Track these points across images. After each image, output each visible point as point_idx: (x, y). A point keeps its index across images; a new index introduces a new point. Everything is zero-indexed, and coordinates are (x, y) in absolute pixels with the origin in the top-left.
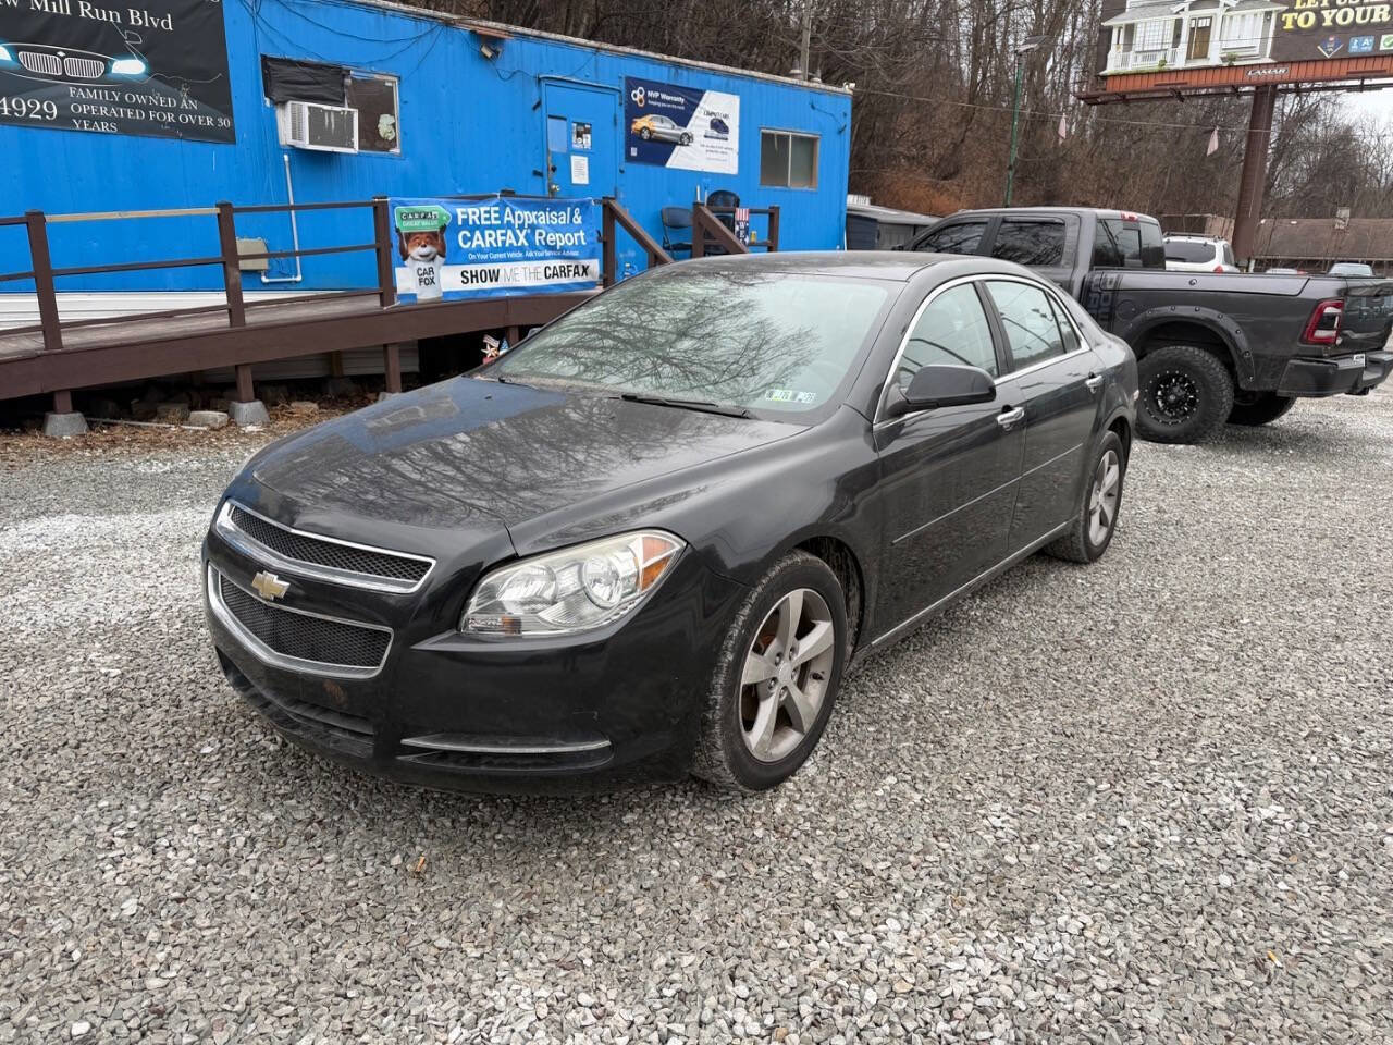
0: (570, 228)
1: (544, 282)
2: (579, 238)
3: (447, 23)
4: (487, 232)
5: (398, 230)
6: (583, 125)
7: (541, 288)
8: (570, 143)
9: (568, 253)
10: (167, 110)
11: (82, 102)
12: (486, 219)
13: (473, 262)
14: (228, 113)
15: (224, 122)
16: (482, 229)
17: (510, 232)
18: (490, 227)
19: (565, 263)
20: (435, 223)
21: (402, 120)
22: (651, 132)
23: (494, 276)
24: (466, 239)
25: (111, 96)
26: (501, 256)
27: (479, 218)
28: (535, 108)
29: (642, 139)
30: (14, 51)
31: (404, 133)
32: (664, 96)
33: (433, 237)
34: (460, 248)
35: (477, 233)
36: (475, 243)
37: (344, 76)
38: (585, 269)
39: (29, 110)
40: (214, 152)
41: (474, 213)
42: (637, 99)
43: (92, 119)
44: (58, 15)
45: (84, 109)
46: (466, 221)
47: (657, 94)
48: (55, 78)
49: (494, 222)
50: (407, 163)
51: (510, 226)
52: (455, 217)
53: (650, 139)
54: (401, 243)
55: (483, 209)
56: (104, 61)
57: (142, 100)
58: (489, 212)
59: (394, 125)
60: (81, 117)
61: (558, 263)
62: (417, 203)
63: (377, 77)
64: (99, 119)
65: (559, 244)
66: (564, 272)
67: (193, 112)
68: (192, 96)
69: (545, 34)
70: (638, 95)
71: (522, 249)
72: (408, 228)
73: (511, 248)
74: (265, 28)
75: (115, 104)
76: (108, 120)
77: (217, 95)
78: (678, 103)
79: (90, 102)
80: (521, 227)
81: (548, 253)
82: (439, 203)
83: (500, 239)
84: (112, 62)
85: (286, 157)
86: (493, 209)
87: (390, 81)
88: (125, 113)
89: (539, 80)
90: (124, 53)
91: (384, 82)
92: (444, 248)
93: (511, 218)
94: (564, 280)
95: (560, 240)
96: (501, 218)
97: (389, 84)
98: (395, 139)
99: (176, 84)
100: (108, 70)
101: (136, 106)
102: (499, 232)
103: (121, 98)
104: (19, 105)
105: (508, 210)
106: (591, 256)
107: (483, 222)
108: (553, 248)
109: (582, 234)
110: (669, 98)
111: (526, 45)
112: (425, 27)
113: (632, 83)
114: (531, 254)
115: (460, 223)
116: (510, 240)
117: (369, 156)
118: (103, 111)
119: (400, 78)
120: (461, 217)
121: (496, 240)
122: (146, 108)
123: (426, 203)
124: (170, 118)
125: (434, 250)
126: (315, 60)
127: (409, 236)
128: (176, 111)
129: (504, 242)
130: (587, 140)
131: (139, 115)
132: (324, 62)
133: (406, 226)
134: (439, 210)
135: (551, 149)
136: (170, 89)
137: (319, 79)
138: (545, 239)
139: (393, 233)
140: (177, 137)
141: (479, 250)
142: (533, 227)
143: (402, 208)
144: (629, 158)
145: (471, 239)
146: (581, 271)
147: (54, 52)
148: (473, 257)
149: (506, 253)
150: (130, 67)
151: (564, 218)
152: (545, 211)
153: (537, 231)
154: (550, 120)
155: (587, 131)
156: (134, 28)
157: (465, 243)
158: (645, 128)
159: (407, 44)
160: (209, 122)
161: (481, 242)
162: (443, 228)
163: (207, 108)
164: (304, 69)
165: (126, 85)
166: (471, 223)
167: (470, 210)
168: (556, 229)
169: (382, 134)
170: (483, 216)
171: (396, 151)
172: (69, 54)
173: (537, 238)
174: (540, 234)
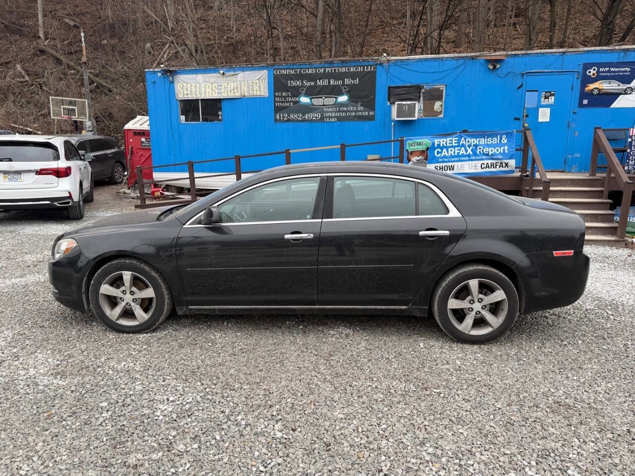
0: (500, 145)
1: (481, 170)
2: (504, 150)
3: (473, 58)
4: (450, 149)
5: (407, 150)
6: (550, 92)
7: (478, 173)
8: (539, 101)
9: (496, 157)
10: (352, 112)
11: (328, 112)
12: (450, 143)
13: (441, 162)
14: (373, 109)
15: (372, 113)
16: (447, 148)
17: (463, 149)
18: (452, 147)
19: (494, 162)
20: (424, 146)
21: (445, 103)
22: (599, 90)
23: (452, 168)
24: (438, 153)
25: (336, 109)
26: (456, 159)
27: (446, 143)
28: (518, 88)
29: (593, 94)
30: (311, 99)
31: (446, 108)
32: (612, 69)
33: (422, 153)
34: (436, 157)
35: (445, 150)
36: (443, 154)
37: (421, 89)
38: (506, 164)
39: (313, 117)
40: (367, 125)
41: (443, 141)
42: (591, 74)
43: (330, 117)
44: (324, 85)
45: (328, 114)
46: (439, 145)
47: (607, 69)
48: (321, 106)
49: (454, 144)
50: (445, 121)
51: (463, 145)
52: (434, 144)
53: (599, 94)
54: (408, 155)
55: (448, 139)
56: (335, 98)
57: (345, 109)
58: (452, 140)
59: (441, 106)
60: (326, 117)
61: (490, 162)
62: (417, 139)
63: (436, 87)
64: (332, 117)
65: (490, 153)
66: (492, 165)
67: (361, 111)
68: (362, 105)
69: (529, 52)
70: (592, 72)
71: (469, 156)
72: (412, 149)
73: (463, 155)
74: (391, 76)
75: (338, 112)
76: (334, 117)
77: (370, 104)
78: (626, 72)
79: (330, 112)
80: (469, 146)
81: (484, 157)
82: (426, 138)
83: (456, 152)
84: (338, 98)
85: (393, 124)
86: (454, 139)
87: (442, 87)
88: (340, 114)
89: (523, 74)
90: (341, 94)
91: (439, 88)
92: (427, 157)
93: (464, 142)
94: (493, 170)
95: (491, 151)
96: (459, 143)
97: (441, 89)
98: (441, 111)
99: (357, 102)
100: (336, 100)
101: (344, 111)
102: (456, 149)
103: (339, 109)
104: (310, 116)
105: (463, 139)
106: (511, 158)
107: (448, 145)
108: (487, 155)
109: (506, 147)
110: (616, 70)
111: (516, 59)
112: (462, 61)
113: (587, 66)
114: (474, 158)
115: (436, 146)
116: (463, 151)
117: (428, 119)
118: (333, 115)
119: (446, 86)
120: (436, 143)
121: (454, 153)
122: (346, 112)
123: (421, 139)
124: (353, 114)
125: (423, 158)
126: (409, 85)
127: (412, 153)
128: (356, 112)
129: (458, 153)
130: (552, 100)
131: (344, 114)
132: (413, 85)
133: (410, 149)
134: (426, 141)
135: (526, 106)
136: (354, 104)
137: (410, 92)
138: (483, 151)
139: (405, 152)
140: (355, 120)
141: (445, 157)
142: (476, 146)
143: (410, 142)
144: (581, 105)
145: (441, 153)
146: (504, 165)
147: (321, 98)
148: (441, 160)
149: (459, 158)
150: (343, 99)
151: (495, 140)
152: (485, 138)
153: (478, 147)
154: (527, 93)
155: (553, 95)
156: (345, 85)
157: (438, 154)
158: (596, 88)
159: (451, 71)
160: (367, 114)
161: (446, 154)
162: (428, 149)
163: (366, 109)
164: (404, 89)
165: (342, 105)
166: (441, 145)
167: (441, 140)
168: (489, 146)
169: (435, 110)
170: (448, 142)
171: (442, 116)
172: (326, 97)
173: (478, 150)
174: (480, 149)
